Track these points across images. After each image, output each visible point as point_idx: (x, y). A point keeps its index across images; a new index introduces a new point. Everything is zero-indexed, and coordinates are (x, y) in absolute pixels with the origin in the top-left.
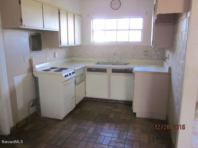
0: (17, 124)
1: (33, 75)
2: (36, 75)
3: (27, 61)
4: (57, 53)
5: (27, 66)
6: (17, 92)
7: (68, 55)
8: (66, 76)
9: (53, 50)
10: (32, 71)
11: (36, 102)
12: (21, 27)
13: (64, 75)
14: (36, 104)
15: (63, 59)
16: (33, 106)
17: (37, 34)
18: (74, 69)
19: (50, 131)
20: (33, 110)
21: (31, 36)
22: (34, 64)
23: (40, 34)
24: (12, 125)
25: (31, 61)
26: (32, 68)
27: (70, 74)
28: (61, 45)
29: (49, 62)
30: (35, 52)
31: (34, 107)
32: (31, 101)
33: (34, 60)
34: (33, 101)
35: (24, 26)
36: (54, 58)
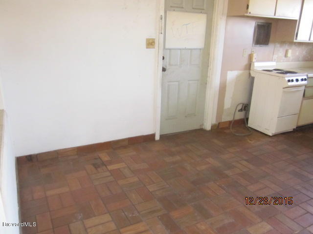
0: (219, 123)
1: (250, 74)
2: (253, 75)
3: (246, 56)
4: (290, 52)
5: (245, 62)
6: (227, 89)
7: (309, 57)
8: (289, 81)
9: (286, 47)
10: (250, 69)
11: (246, 108)
12: (246, 15)
13: (287, 79)
14: (245, 109)
15: (299, 61)
16: (241, 110)
17: (267, 23)
18: (307, 76)
19: (250, 140)
20: (240, 116)
21: (258, 25)
22: (254, 60)
23: (271, 24)
24: (214, 122)
25: (250, 57)
26: (250, 65)
27: (297, 80)
28: (296, 39)
29: (275, 61)
30: (258, 46)
31: (243, 113)
32: (241, 104)
33: (255, 56)
34: (243, 104)
35: (250, 13)
36: (284, 58)
